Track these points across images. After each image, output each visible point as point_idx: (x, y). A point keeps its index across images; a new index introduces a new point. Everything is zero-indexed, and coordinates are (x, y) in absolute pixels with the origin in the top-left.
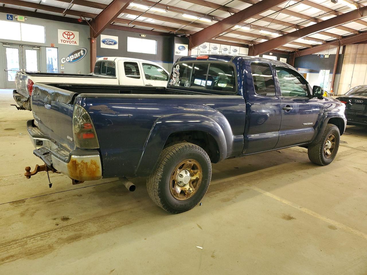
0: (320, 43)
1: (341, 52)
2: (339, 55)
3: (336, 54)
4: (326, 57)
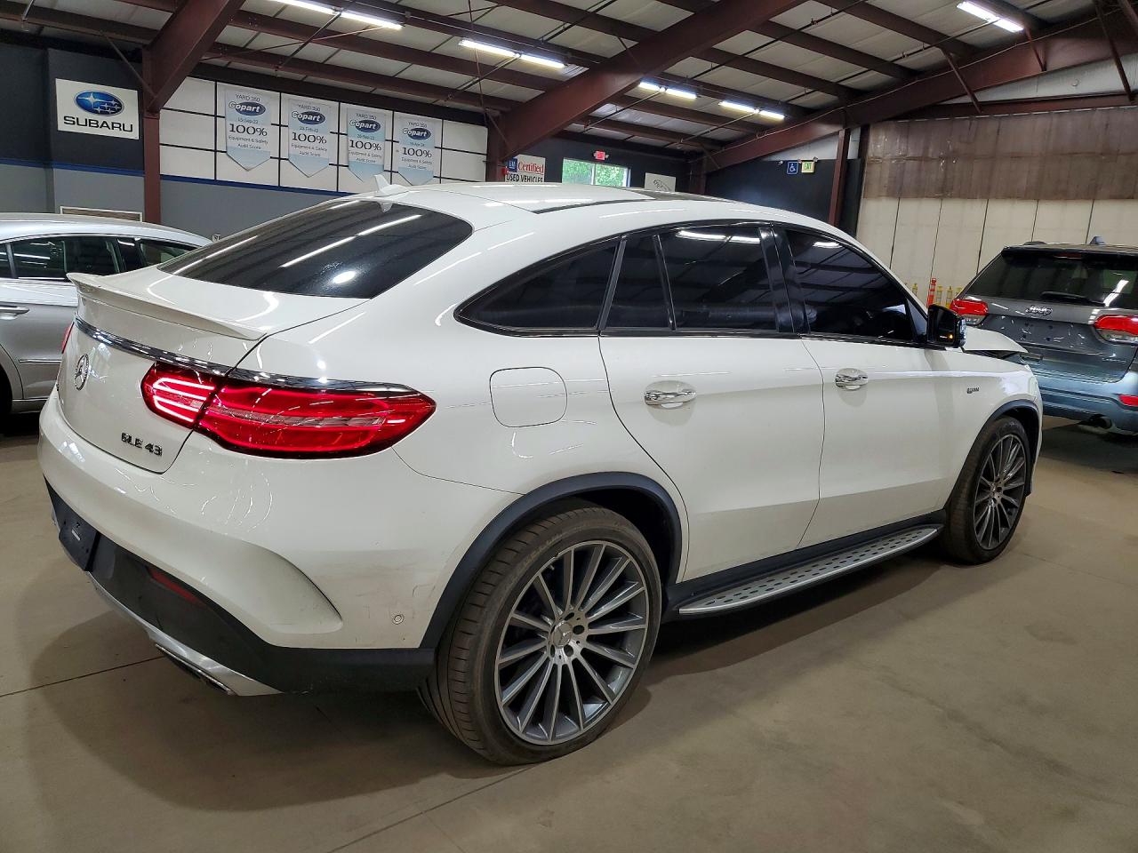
0: (778, 117)
1: (852, 153)
2: (847, 164)
3: (835, 158)
4: (807, 169)
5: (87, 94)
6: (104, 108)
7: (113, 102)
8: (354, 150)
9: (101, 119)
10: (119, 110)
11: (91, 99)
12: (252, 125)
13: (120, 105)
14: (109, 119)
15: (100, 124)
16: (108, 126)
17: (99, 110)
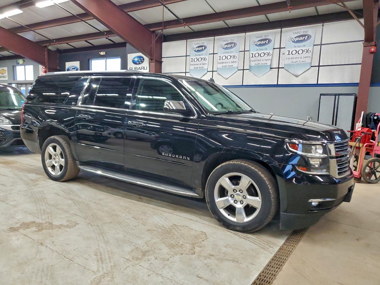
5: (135, 58)
6: (139, 62)
7: (142, 59)
8: (254, 58)
9: (138, 66)
10: (143, 61)
11: (136, 59)
12: (200, 57)
13: (143, 59)
14: (140, 66)
15: (138, 69)
16: (140, 69)
17: (138, 63)
